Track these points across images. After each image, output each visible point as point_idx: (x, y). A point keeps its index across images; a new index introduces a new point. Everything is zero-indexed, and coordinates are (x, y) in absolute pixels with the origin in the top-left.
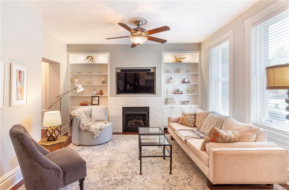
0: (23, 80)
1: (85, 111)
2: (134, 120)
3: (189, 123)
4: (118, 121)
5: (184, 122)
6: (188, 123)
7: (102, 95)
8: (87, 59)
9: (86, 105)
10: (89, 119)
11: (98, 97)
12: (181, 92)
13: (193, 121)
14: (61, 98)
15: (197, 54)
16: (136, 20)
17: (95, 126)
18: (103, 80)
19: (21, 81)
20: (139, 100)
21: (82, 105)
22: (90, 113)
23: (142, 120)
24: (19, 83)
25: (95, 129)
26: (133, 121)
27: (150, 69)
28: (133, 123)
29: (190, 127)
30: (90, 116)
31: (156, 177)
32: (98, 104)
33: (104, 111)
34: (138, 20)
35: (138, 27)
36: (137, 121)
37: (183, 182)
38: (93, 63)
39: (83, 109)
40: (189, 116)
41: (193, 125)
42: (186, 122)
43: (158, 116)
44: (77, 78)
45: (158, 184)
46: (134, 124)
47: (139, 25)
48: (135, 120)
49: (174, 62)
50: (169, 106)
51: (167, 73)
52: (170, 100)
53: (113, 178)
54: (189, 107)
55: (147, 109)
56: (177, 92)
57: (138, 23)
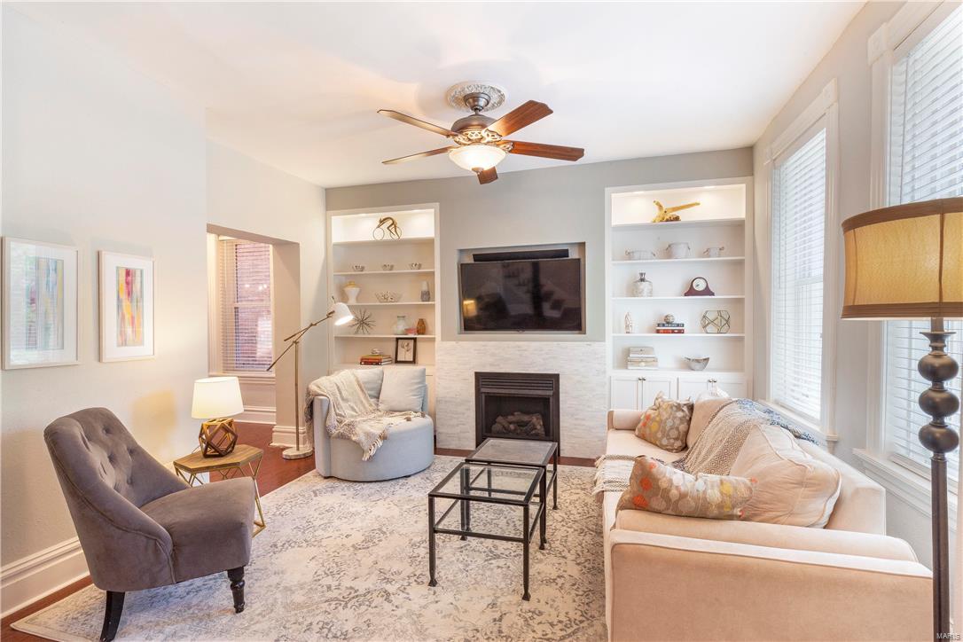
0: (139, 294)
1: (358, 382)
2: (516, 413)
3: (663, 436)
4: (463, 414)
5: (648, 431)
6: (659, 435)
7: (423, 334)
8: (379, 227)
9: (377, 364)
10: (371, 405)
11: (415, 339)
12: (678, 325)
13: (677, 429)
14: (296, 342)
15: (740, 189)
16: (463, 94)
17: (369, 426)
18: (425, 288)
19: (134, 296)
20: (525, 350)
21: (367, 362)
22: (375, 386)
23: (540, 416)
24: (125, 303)
25: (368, 435)
26: (510, 418)
27: (567, 250)
28: (511, 423)
29: (667, 450)
30: (376, 395)
31: (471, 600)
32: (414, 362)
33: (413, 381)
34: (468, 92)
35: (474, 113)
36: (526, 418)
37: (549, 631)
38: (396, 237)
39: (353, 374)
40: (667, 413)
41: (678, 444)
42: (656, 432)
43: (589, 407)
44: (355, 285)
45: (462, 624)
46: (512, 427)
47: (476, 109)
48: (518, 416)
49: (655, 222)
50: (633, 373)
51: (630, 259)
52: (636, 352)
53: (347, 583)
54: (706, 381)
55: (552, 381)
56: (667, 326)
57: (474, 101)
